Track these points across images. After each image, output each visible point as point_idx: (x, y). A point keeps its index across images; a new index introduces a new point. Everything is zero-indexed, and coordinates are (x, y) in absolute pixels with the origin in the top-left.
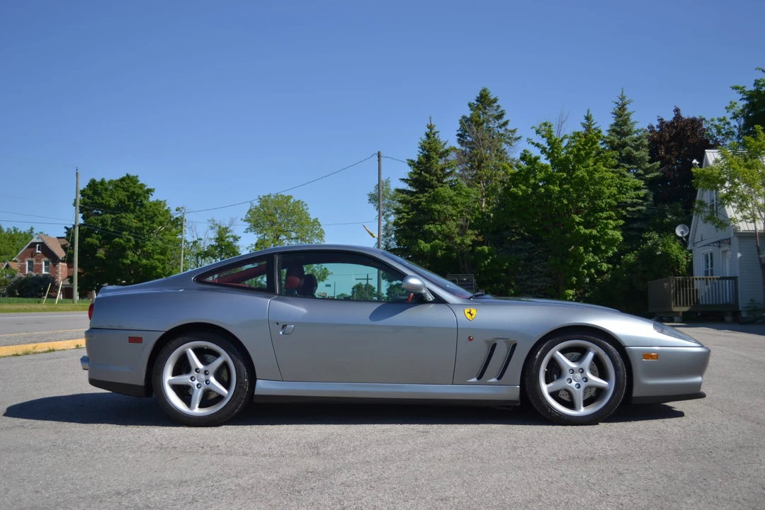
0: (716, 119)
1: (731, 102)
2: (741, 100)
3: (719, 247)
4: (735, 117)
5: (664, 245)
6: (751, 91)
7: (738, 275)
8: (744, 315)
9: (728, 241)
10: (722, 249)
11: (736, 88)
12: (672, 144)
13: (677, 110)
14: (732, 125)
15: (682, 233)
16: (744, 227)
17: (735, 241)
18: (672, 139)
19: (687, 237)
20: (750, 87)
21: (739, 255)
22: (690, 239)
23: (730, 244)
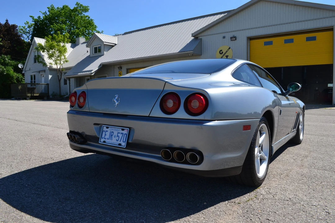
0: (21, 26)
1: (27, 22)
2: (32, 21)
3: (39, 73)
4: (29, 27)
5: (7, 71)
6: (36, 19)
7: (49, 83)
8: (51, 97)
9: (44, 71)
10: (41, 74)
11: (31, 17)
12: (6, 33)
13: (7, 21)
14: (27, 30)
15: (21, 67)
16: (55, 67)
17: (47, 71)
18: (6, 31)
19: (23, 68)
20: (36, 18)
21: (50, 77)
22: (24, 69)
23: (45, 72)
